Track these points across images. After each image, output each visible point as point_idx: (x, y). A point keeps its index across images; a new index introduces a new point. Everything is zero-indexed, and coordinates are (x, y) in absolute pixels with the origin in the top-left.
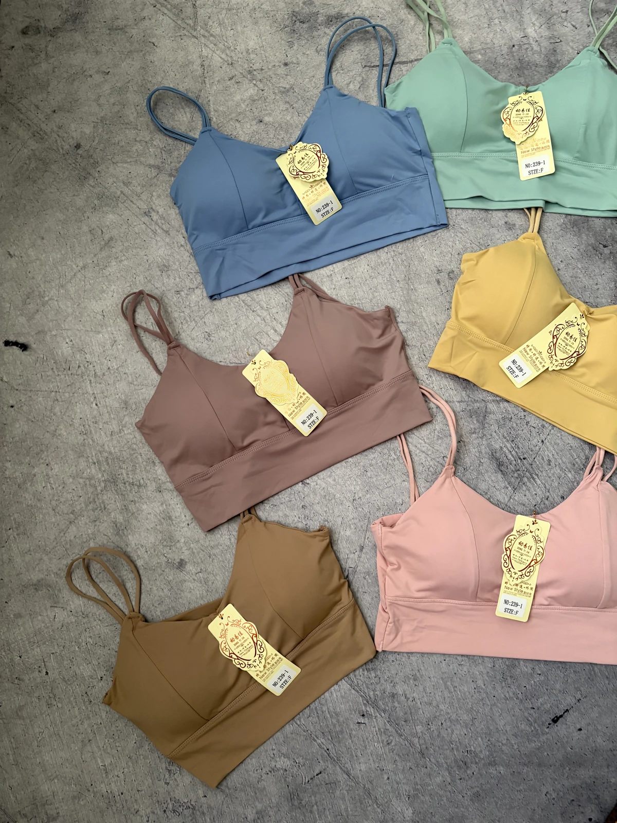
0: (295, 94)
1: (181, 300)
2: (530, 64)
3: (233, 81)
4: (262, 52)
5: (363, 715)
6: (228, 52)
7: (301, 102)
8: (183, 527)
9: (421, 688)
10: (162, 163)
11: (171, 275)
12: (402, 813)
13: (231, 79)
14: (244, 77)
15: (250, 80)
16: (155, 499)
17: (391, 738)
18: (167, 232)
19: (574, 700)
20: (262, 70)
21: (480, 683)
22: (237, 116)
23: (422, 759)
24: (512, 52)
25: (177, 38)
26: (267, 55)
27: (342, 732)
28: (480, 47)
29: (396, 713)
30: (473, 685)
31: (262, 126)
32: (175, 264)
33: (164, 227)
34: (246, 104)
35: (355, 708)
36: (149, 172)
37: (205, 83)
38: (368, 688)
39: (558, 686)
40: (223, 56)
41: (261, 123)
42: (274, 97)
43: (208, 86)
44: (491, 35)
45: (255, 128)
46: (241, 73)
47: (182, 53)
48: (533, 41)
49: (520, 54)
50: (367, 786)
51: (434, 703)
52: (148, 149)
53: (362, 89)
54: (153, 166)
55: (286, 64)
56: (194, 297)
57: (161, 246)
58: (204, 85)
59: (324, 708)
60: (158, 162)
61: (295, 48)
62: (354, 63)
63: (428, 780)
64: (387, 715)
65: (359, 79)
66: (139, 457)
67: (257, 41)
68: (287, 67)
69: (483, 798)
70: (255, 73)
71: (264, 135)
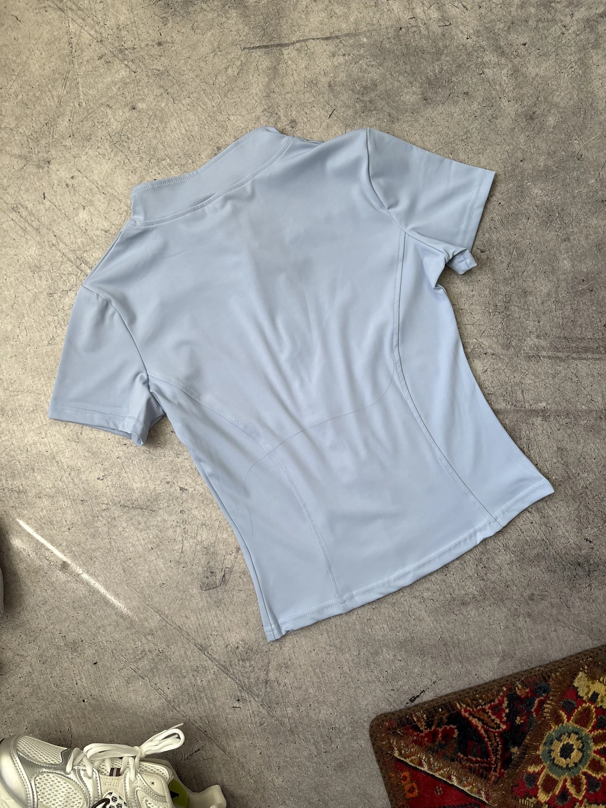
0: (170, 78)
1: (54, 303)
2: (417, 50)
3: (103, 61)
4: (134, 29)
5: (238, 700)
6: (97, 28)
7: (176, 86)
8: (64, 532)
9: (292, 674)
10: (29, 152)
11: (43, 276)
12: (273, 781)
13: (100, 58)
14: (114, 56)
15: (121, 61)
16: (35, 505)
17: (264, 719)
18: (37, 230)
19: (430, 683)
20: (134, 49)
21: (346, 669)
22: (108, 101)
23: (292, 736)
24: (398, 36)
25: (41, 10)
26: (139, 32)
27: (218, 716)
28: (365, 28)
29: (269, 697)
30: (339, 671)
31: (134, 112)
32: (47, 265)
33: (34, 224)
34: (117, 87)
35: (231, 693)
36: (15, 162)
37: (73, 63)
38: (242, 676)
39: (416, 670)
40: (92, 32)
41: (134, 110)
42: (147, 81)
43: (77, 67)
44: (378, 16)
45: (128, 114)
46: (112, 52)
47: (48, 28)
48: (422, 23)
49: (407, 39)
50: (241, 760)
51: (304, 687)
52: (14, 137)
53: (241, 75)
54: (20, 156)
55: (160, 44)
56: (67, 300)
57: (32, 245)
58: (72, 65)
59: (203, 695)
60: (25, 151)
61: (170, 25)
62: (233, 44)
63: (296, 754)
64: (260, 699)
65: (238, 63)
66: (18, 463)
67: (128, 16)
68: (162, 47)
69: (345, 768)
70: (127, 52)
71: (137, 123)
